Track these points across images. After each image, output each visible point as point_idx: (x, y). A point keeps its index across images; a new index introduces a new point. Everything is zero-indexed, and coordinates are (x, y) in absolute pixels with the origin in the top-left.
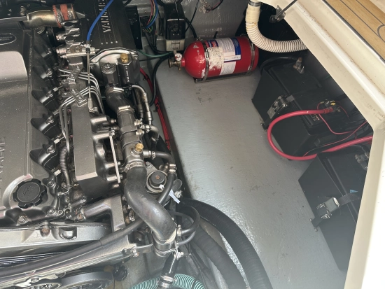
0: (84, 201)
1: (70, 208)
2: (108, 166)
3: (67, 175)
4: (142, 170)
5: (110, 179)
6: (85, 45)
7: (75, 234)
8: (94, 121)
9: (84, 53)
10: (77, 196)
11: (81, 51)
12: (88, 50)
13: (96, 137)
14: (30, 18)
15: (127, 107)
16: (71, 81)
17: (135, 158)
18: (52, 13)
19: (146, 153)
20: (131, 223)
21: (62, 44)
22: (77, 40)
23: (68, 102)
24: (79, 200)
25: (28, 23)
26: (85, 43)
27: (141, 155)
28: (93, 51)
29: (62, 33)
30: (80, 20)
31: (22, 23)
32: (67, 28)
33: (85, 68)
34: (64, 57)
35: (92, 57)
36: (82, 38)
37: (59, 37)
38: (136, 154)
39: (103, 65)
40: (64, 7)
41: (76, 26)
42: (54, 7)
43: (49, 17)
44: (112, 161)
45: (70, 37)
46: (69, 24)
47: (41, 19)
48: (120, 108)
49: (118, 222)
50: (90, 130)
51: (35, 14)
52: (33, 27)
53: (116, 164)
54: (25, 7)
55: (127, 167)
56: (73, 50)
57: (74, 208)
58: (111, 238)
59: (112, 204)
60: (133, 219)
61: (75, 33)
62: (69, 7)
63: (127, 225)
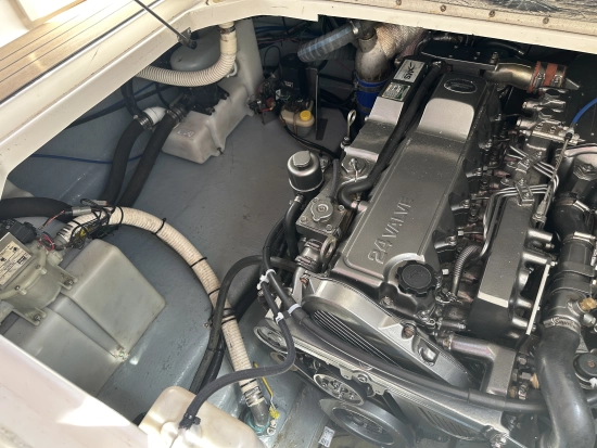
0: (463, 327)
1: (440, 324)
2: (522, 303)
3: (456, 281)
4: (574, 337)
5: (517, 322)
6: (565, 128)
7: (434, 361)
8: (533, 233)
9: (560, 138)
10: (454, 314)
11: (556, 134)
12: (569, 136)
13: (527, 256)
14: (498, 69)
15: (589, 236)
16: (522, 168)
17: (571, 314)
18: (530, 71)
19: (589, 319)
20: (516, 399)
21: (529, 115)
22: (556, 117)
23: (507, 192)
24: (456, 321)
25: (491, 74)
26: (568, 125)
27: (581, 318)
28: (575, 140)
29: (534, 101)
30: (571, 92)
31: (483, 72)
32: (547, 97)
33: (550, 157)
34: (524, 132)
35: (570, 147)
36: (566, 117)
37: (529, 105)
38: (576, 310)
39: (577, 163)
40: (552, 68)
41: (562, 97)
42: (539, 64)
43: (525, 75)
44: (532, 299)
45: (548, 110)
46: (553, 92)
47: (511, 74)
48: (576, 234)
49: (497, 384)
50: (522, 243)
51: (507, 66)
52: (494, 81)
53: (537, 308)
54: (499, 53)
55: (553, 321)
56: (547, 128)
57: (443, 327)
58: (474, 397)
59: (499, 355)
60: (522, 395)
61: (557, 107)
62: (560, 69)
63: (508, 398)
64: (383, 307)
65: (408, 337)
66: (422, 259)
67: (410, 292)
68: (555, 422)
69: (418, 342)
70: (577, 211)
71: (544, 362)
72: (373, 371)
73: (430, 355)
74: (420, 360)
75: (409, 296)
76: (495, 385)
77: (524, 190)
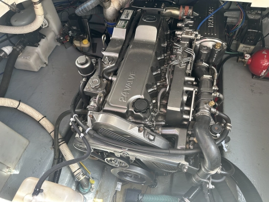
0: (164, 123)
2: (186, 108)
3: (159, 104)
4: (208, 118)
5: (185, 116)
6: (195, 32)
7: (154, 140)
8: (187, 79)
9: (193, 37)
10: (160, 119)
11: (191, 35)
12: (196, 35)
13: (186, 88)
14: (165, 11)
15: (209, 76)
16: (180, 52)
17: (206, 109)
18: (179, 10)
19: (213, 110)
20: (190, 149)
21: (180, 29)
22: (191, 28)
23: (174, 63)
24: (161, 121)
25: (163, 13)
27: (210, 110)
28: (199, 36)
29: (181, 23)
30: (196, 17)
31: (159, 12)
32: (186, 20)
33: (190, 45)
34: (179, 36)
35: (197, 40)
36: (194, 28)
37: (179, 25)
38: (207, 107)
39: (201, 46)
40: (187, 8)
41: (192, 20)
42: (181, 6)
43: (176, 12)
44: (189, 106)
45: (187, 25)
46: (188, 17)
47: (171, 12)
48: (204, 76)
49: (181, 145)
50: (183, 83)
51: (169, 9)
52: (164, 16)
53: (192, 109)
54: (165, 4)
55: (199, 113)
56: (187, 33)
57: (156, 125)
58: (172, 151)
59: (180, 132)
60: (191, 147)
61: (190, 24)
62: (190, 8)
63: (186, 149)
64: (129, 121)
65: (141, 132)
66: (142, 97)
67: (139, 112)
68: (205, 154)
69: (146, 133)
70: (204, 67)
71: (197, 131)
72: (129, 150)
73: (152, 137)
74: (148, 141)
75: (139, 114)
76: (180, 145)
77: (182, 61)
